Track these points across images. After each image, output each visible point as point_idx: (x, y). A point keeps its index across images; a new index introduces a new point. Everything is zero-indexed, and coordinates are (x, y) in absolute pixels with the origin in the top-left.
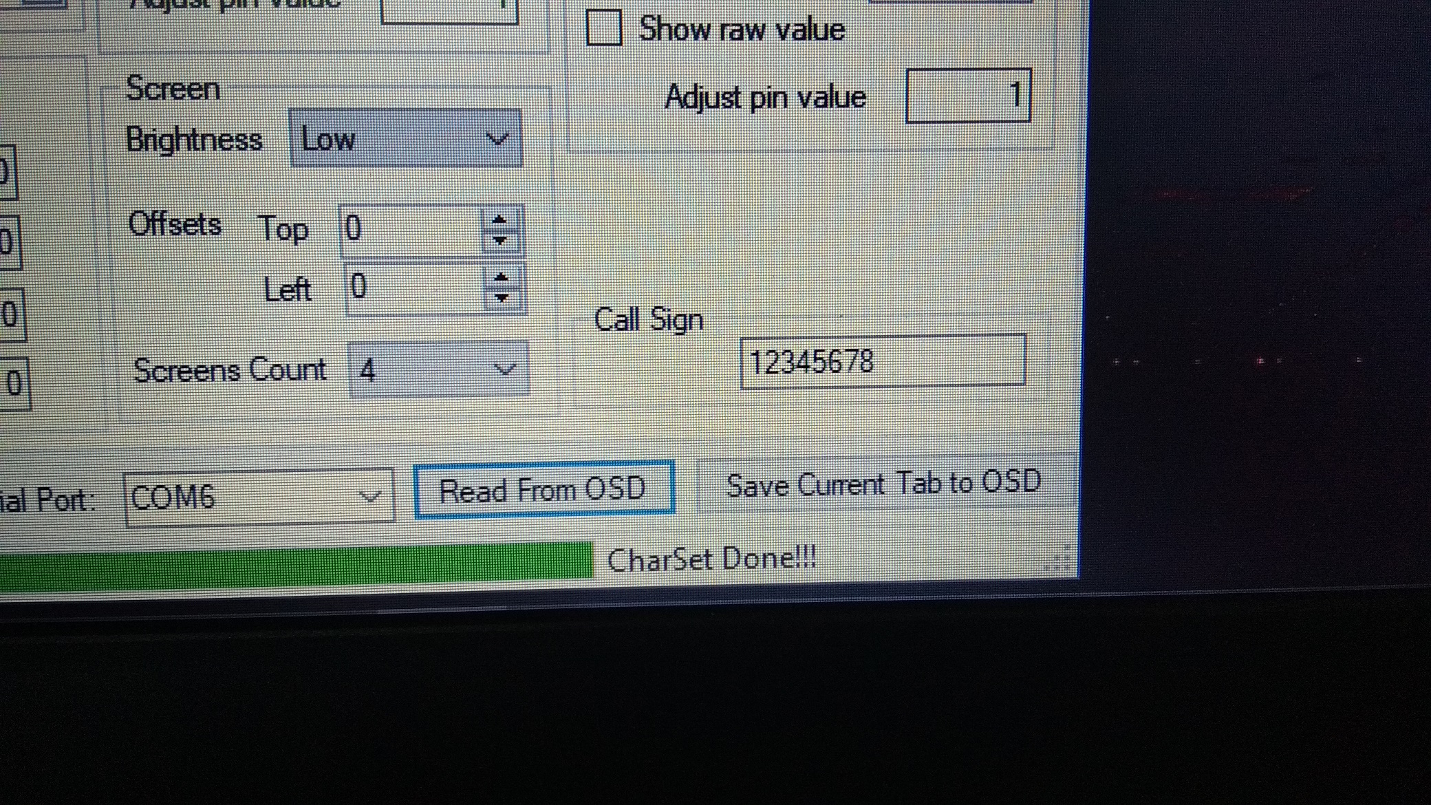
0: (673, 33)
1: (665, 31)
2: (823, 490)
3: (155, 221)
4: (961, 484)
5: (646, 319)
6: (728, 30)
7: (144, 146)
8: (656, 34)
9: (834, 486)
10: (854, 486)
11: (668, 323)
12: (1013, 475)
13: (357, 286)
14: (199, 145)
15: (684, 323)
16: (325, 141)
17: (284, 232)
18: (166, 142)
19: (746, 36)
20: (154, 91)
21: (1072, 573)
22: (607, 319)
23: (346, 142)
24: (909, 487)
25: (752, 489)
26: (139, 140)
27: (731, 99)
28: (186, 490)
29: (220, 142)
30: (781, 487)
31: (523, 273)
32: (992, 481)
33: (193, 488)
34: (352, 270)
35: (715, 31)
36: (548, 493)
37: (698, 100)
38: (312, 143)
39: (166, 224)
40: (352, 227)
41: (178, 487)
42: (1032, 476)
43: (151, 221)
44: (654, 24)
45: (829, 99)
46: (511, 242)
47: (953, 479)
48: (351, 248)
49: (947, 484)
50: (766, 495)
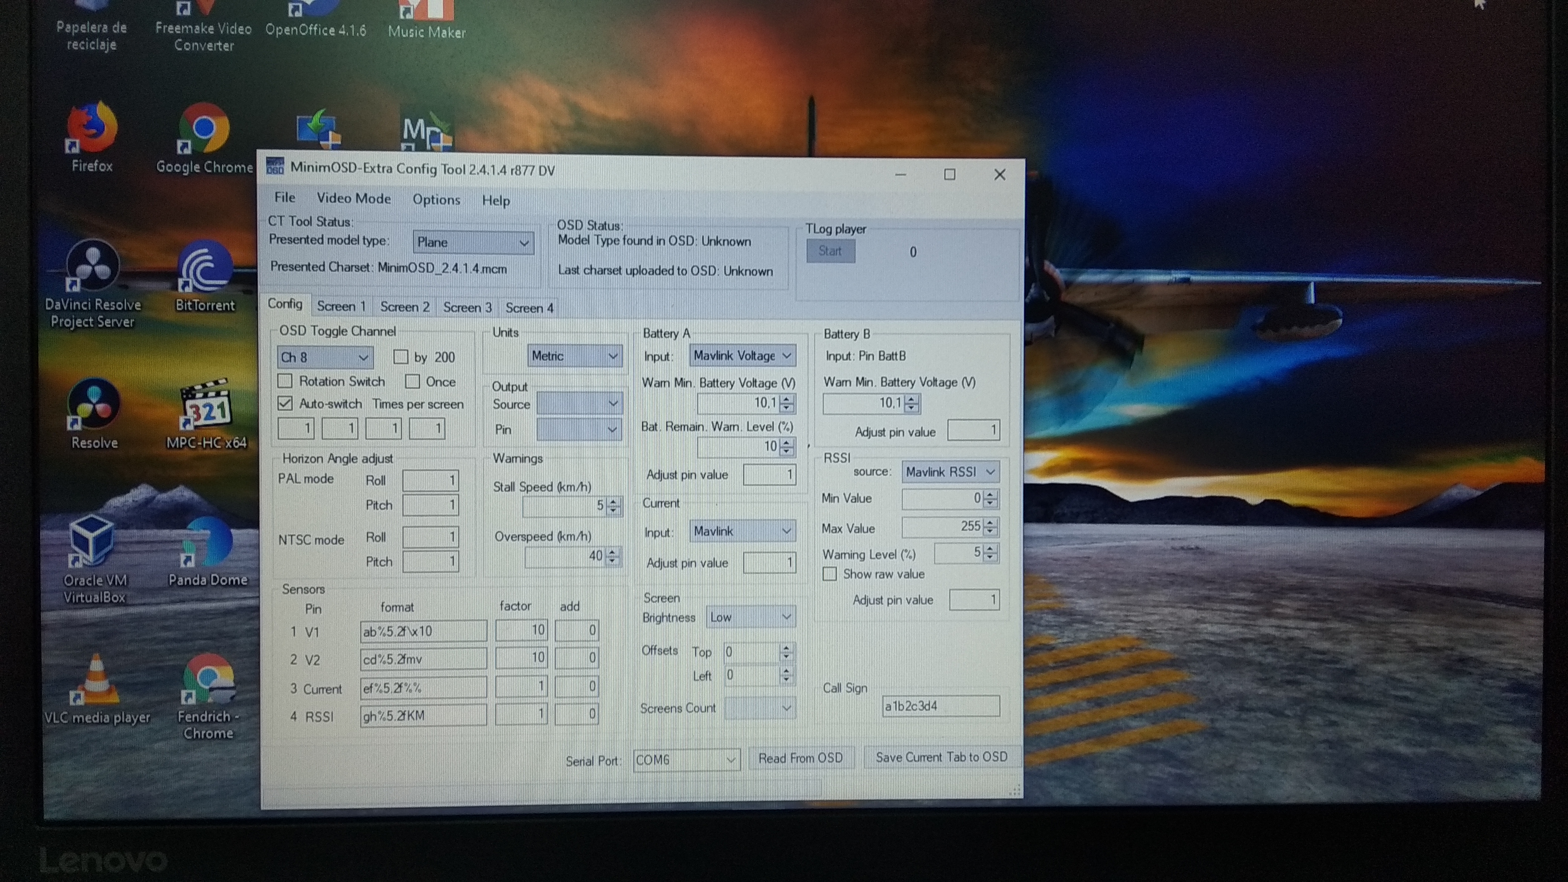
0: (857, 576)
1: (853, 575)
2: (917, 759)
3: (652, 649)
4: (974, 758)
5: (844, 688)
6: (878, 575)
7: (649, 620)
8: (850, 576)
9: (920, 757)
10: (929, 758)
11: (853, 690)
12: (996, 754)
13: (730, 675)
14: (671, 620)
15: (859, 690)
16: (720, 618)
17: (702, 653)
18: (658, 619)
19: (885, 577)
20: (654, 599)
21: (1021, 796)
22: (828, 688)
23: (728, 618)
24: (952, 759)
25: (887, 759)
26: (647, 618)
27: (879, 601)
28: (658, 757)
29: (679, 618)
30: (899, 758)
31: (795, 670)
32: (987, 756)
33: (661, 756)
34: (728, 668)
35: (873, 575)
36: (803, 759)
37: (866, 601)
38: (715, 618)
39: (657, 651)
40: (728, 651)
41: (655, 756)
42: (1003, 754)
43: (651, 649)
44: (850, 573)
45: (918, 601)
46: (790, 657)
47: (971, 755)
48: (728, 659)
49: (968, 758)
50: (893, 761)
